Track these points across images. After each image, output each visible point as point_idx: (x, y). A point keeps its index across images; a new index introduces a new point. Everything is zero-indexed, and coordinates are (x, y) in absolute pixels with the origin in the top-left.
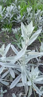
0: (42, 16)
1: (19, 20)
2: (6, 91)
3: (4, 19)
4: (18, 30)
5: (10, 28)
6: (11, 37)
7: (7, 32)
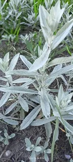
0: (70, 13)
1: (31, 21)
2: (13, 135)
3: (6, 19)
4: (31, 37)
5: (16, 34)
6: (19, 48)
7: (12, 40)
